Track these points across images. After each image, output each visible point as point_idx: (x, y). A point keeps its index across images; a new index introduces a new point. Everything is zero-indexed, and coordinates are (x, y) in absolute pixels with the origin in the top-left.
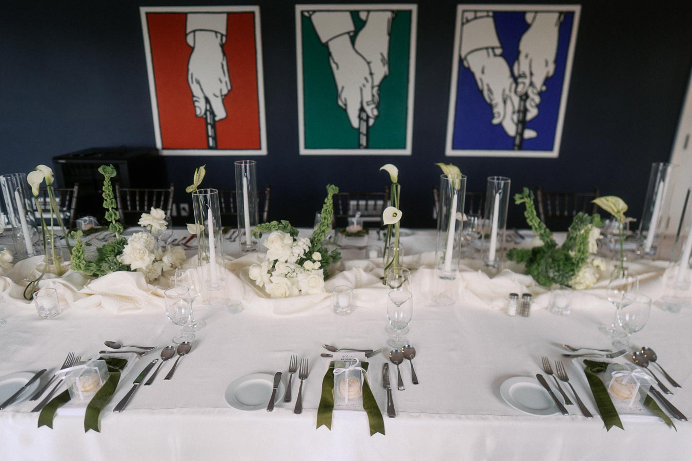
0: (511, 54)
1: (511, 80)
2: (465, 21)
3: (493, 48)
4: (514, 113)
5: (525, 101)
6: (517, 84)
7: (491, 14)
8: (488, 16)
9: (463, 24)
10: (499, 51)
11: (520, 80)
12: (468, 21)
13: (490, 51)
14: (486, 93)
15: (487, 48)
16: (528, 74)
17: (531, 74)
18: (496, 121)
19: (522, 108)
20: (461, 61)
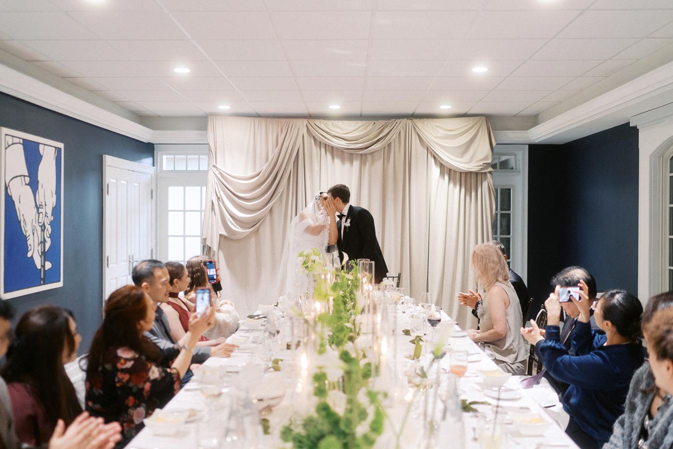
0: (34, 184)
1: (35, 210)
2: (7, 146)
3: (24, 176)
4: (39, 245)
5: (44, 231)
6: (39, 213)
7: (21, 141)
8: (20, 143)
9: (6, 148)
10: (27, 180)
11: (40, 210)
12: (9, 146)
13: (23, 177)
14: (22, 224)
15: (21, 176)
16: (44, 204)
17: (46, 205)
18: (29, 255)
19: (42, 240)
20: (6, 188)
